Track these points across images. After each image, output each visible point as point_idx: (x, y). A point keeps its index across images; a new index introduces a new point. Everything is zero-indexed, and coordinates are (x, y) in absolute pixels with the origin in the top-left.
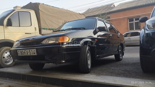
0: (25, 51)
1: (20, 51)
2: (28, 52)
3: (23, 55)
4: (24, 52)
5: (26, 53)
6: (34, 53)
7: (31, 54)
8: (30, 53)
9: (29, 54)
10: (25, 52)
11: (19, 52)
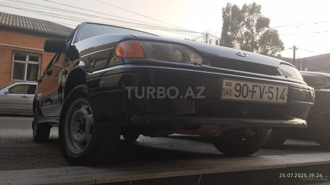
0: (254, 86)
1: (234, 83)
2: (266, 90)
3: (245, 97)
4: (250, 88)
5: (258, 93)
6: (281, 98)
7: (271, 99)
8: (270, 95)
9: (265, 98)
10: (256, 89)
11: (229, 84)
